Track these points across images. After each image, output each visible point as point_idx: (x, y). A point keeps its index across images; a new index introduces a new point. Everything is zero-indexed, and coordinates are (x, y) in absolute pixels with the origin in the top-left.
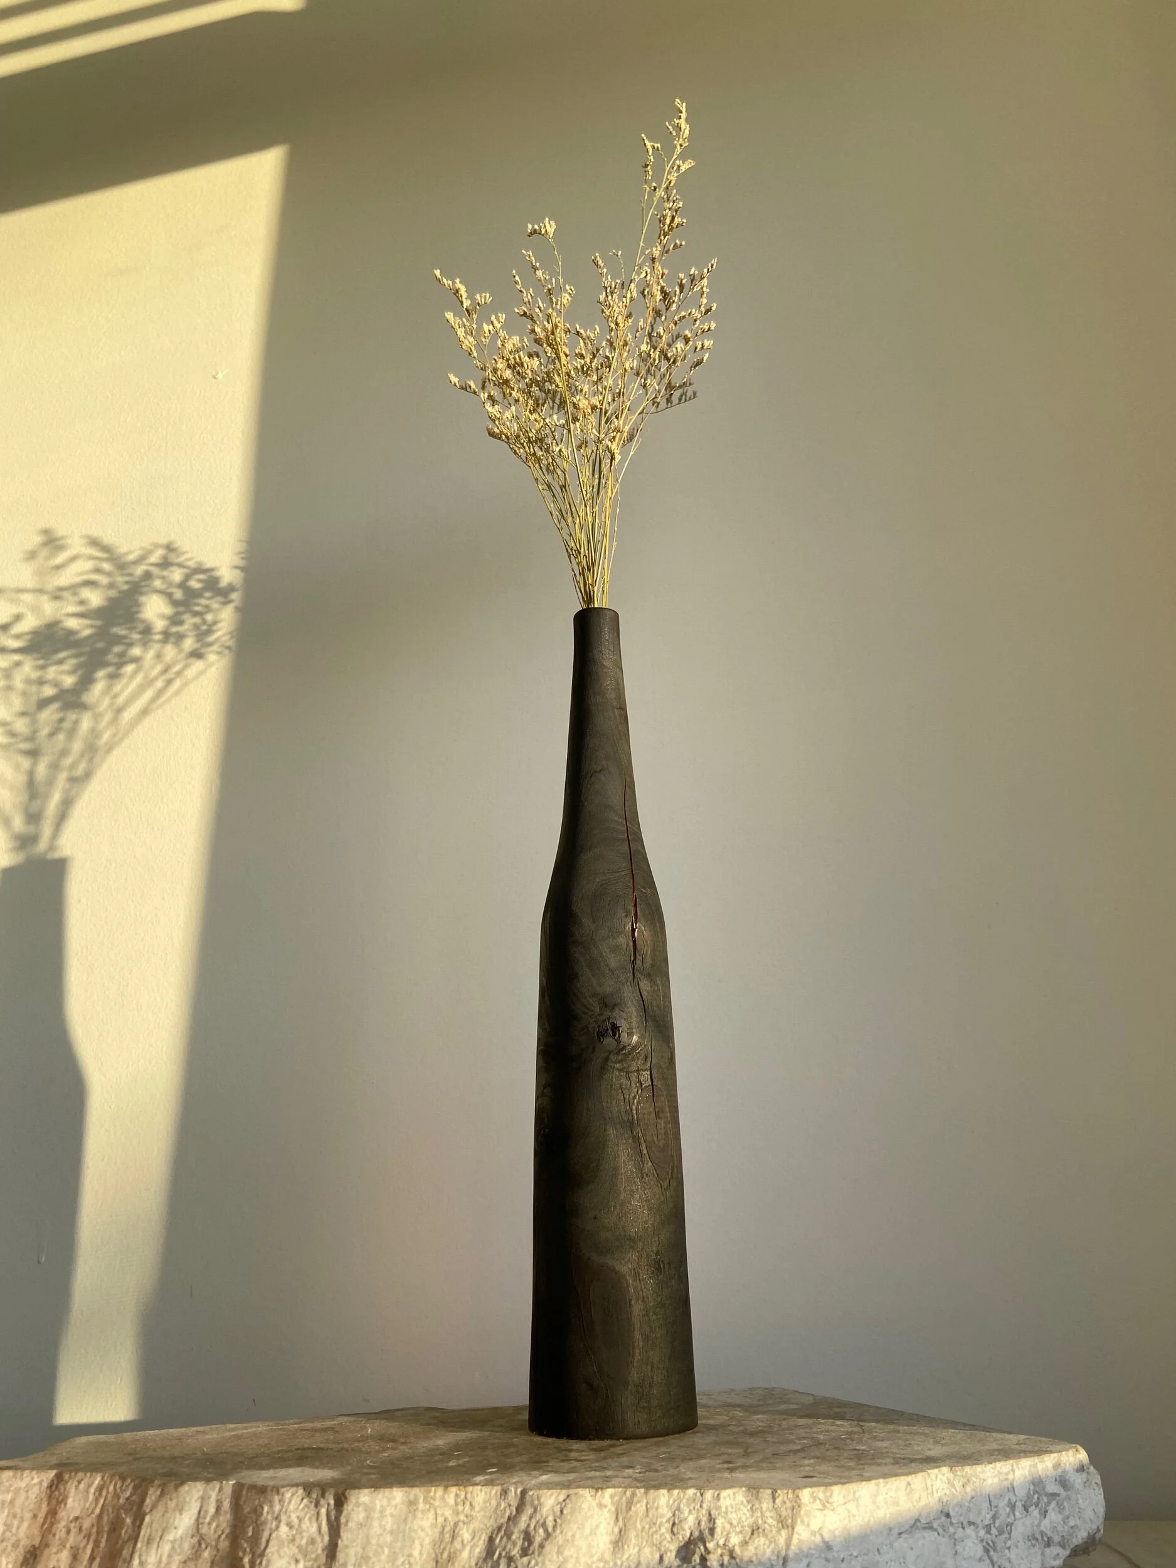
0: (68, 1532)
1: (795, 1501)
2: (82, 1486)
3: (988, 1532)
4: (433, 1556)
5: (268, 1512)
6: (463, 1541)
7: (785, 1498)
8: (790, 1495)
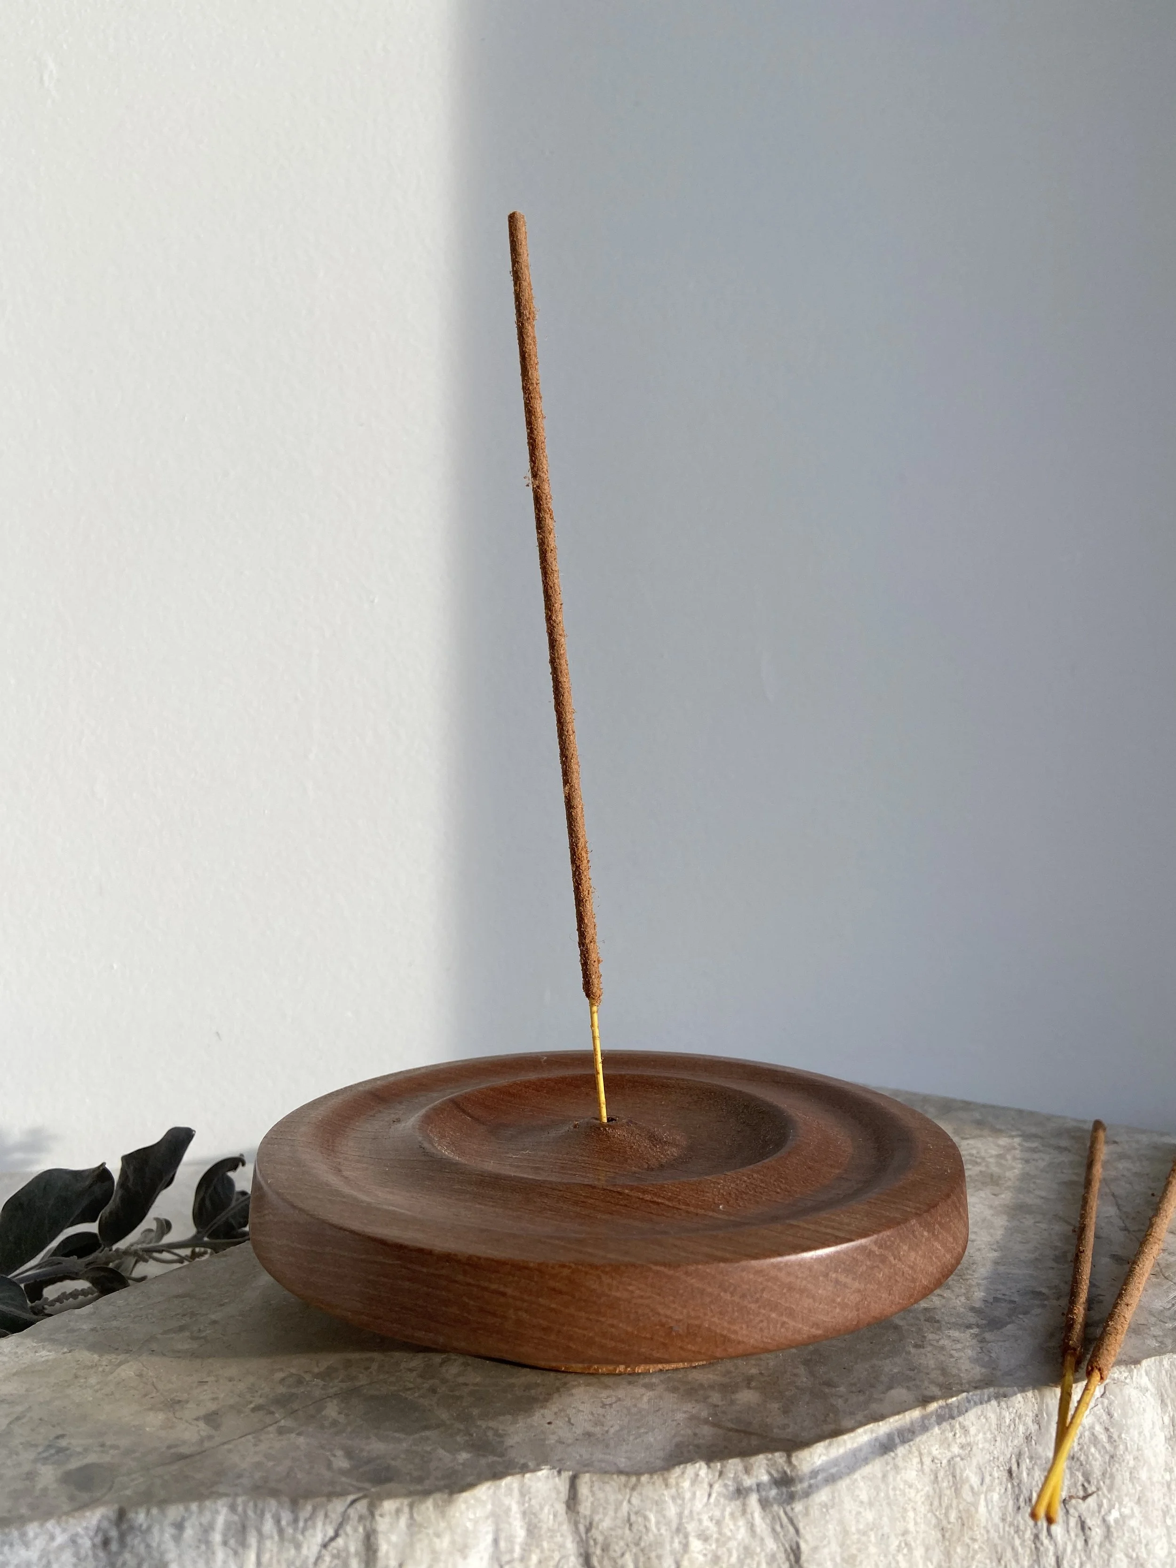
2: (189, 1533)
4: (934, 1521)
5: (658, 1523)
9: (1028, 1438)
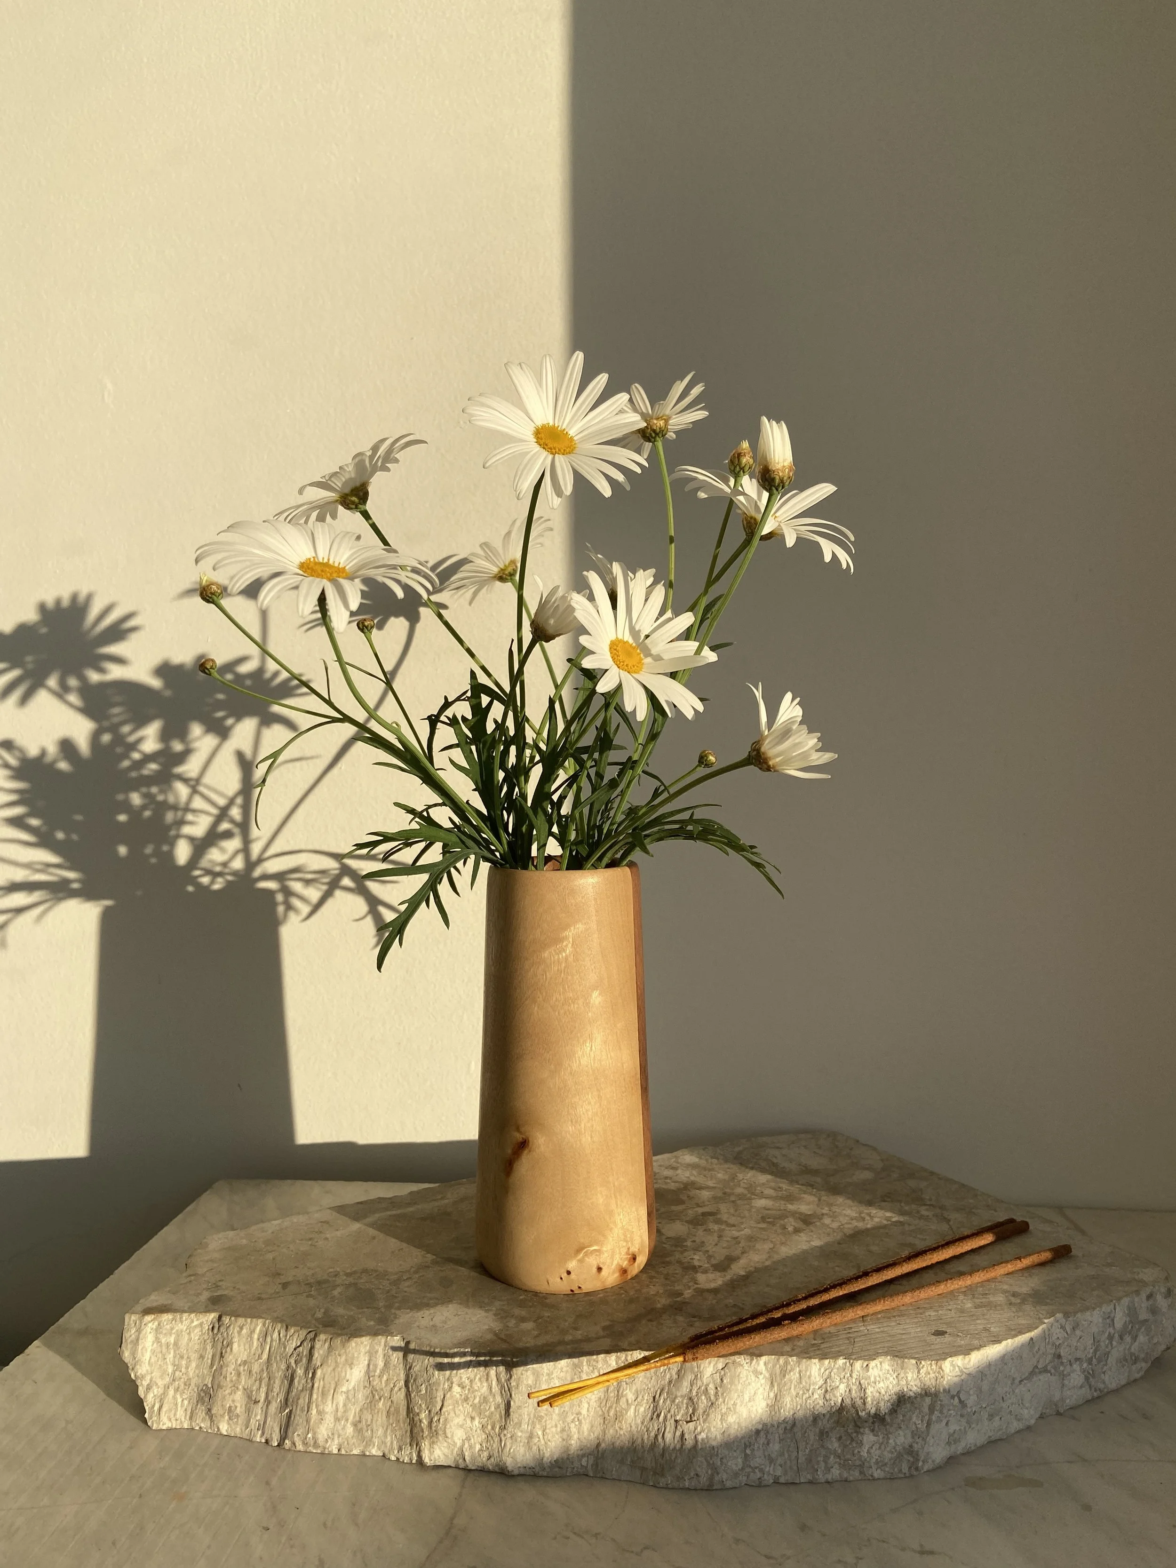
0: (239, 1374)
1: (939, 1373)
2: (244, 1331)
3: (1090, 1363)
4: (600, 1413)
6: (627, 1401)
7: (929, 1368)
8: (934, 1367)
9: (670, 1382)
